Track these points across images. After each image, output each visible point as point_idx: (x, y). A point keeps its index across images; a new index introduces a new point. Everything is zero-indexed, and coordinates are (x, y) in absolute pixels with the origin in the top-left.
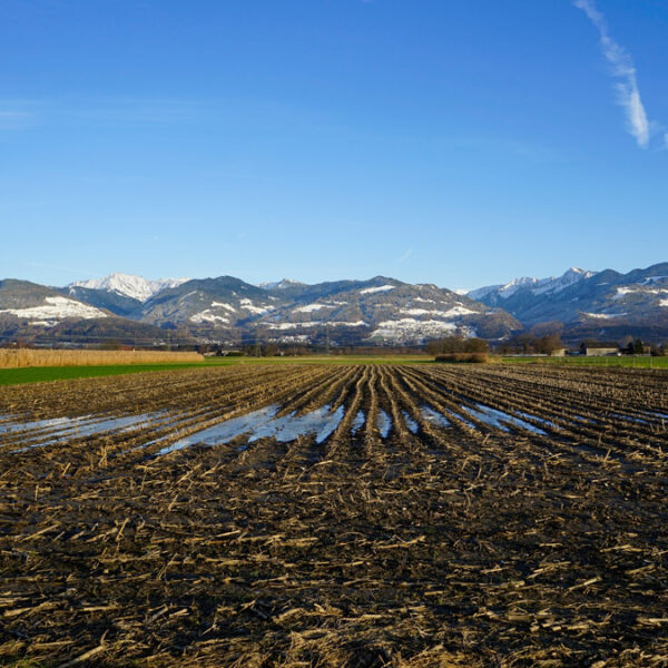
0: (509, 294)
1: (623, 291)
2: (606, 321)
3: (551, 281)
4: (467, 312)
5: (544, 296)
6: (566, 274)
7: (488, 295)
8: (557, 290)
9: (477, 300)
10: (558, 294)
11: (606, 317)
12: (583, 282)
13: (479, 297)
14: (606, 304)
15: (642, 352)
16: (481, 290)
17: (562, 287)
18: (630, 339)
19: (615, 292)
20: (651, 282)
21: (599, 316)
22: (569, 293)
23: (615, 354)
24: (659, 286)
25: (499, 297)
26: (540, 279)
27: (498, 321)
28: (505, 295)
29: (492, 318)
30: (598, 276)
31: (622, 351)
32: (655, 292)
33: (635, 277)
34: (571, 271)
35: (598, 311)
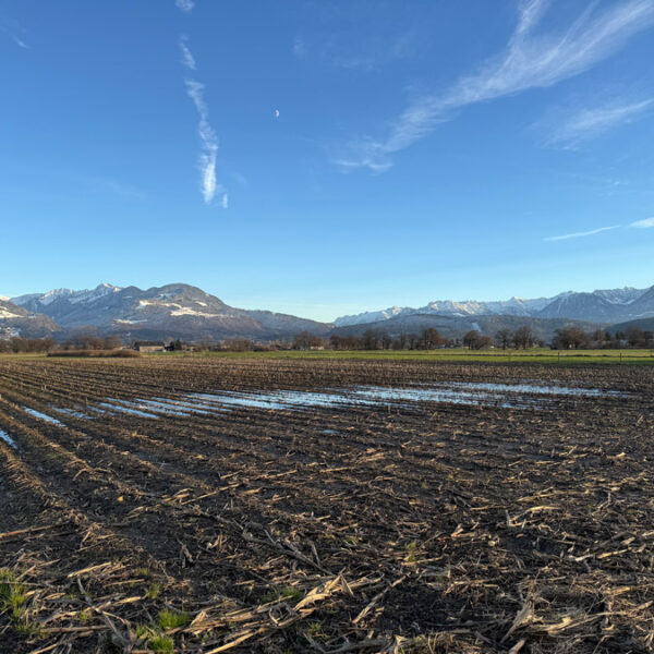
0: (49, 302)
1: (144, 303)
2: (131, 325)
3: (86, 293)
4: (11, 315)
5: (79, 304)
6: (98, 288)
7: (30, 302)
8: (91, 300)
9: (20, 306)
10: (91, 303)
11: (131, 322)
12: (112, 294)
13: (21, 303)
14: (131, 313)
15: (180, 349)
16: (23, 297)
17: (94, 298)
18: (171, 339)
19: (138, 304)
20: (165, 297)
21: (126, 322)
22: (100, 304)
23: (161, 350)
24: (169, 301)
25: (39, 304)
26: (76, 290)
27: (40, 324)
28: (45, 302)
29: (35, 321)
30: (124, 291)
31: (166, 348)
32: (167, 305)
33: (153, 293)
34: (102, 286)
35: (125, 318)
